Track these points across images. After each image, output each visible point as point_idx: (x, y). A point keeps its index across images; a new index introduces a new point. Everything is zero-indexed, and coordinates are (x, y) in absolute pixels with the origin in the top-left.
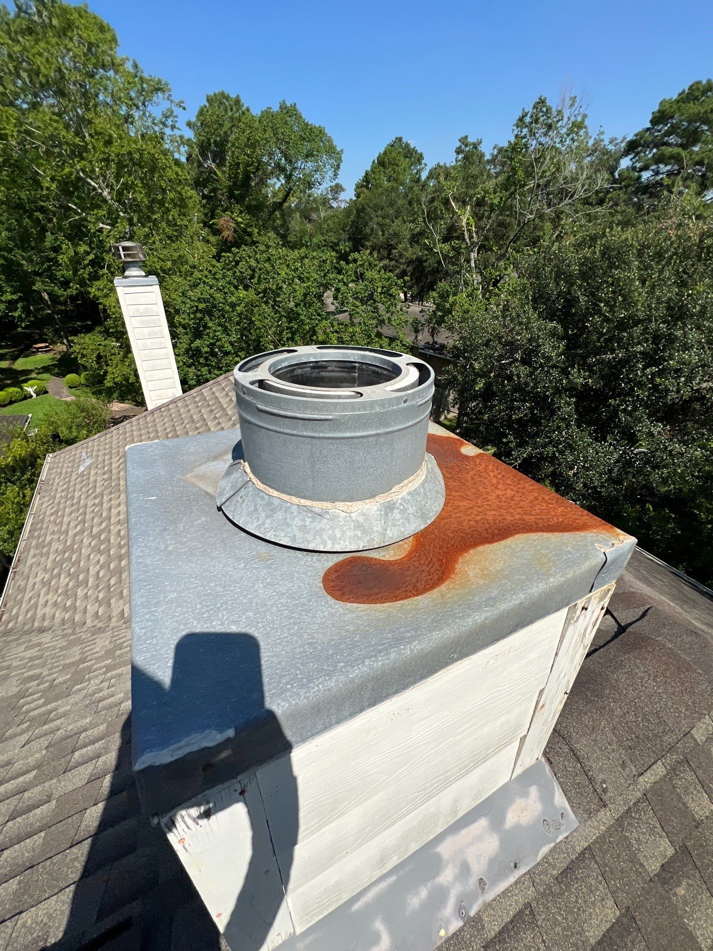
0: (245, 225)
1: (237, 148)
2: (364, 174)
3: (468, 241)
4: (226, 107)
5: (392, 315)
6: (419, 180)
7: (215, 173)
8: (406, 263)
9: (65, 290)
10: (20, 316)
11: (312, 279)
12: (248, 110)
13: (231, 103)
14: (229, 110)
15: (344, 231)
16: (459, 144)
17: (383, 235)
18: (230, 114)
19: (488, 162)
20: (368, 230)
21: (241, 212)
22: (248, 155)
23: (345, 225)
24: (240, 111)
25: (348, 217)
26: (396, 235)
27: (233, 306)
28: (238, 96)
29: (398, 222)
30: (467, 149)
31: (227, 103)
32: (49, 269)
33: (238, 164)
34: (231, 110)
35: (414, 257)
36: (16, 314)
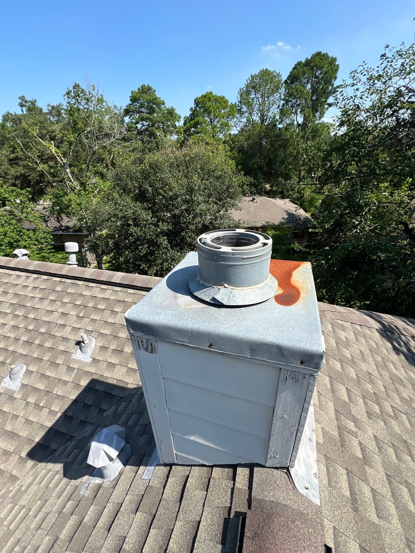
3: (61, 162)
16: (20, 101)
19: (47, 114)
30: (28, 104)
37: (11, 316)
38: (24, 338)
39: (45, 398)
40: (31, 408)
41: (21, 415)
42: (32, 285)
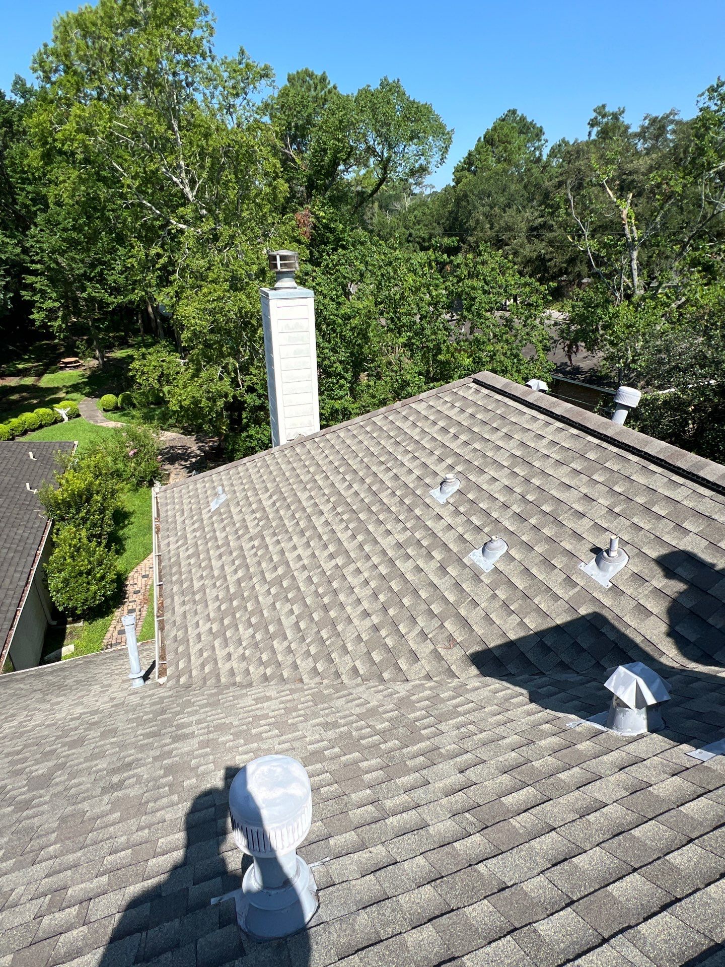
2: (466, 155)
3: (629, 236)
4: (310, 86)
6: (539, 160)
7: (293, 161)
12: (335, 87)
13: (316, 81)
16: (594, 115)
19: (636, 135)
24: (326, 90)
28: (324, 73)
30: (605, 120)
31: (311, 82)
34: (316, 88)
37: (507, 471)
38: (516, 508)
39: (520, 602)
40: (497, 604)
41: (482, 605)
42: (550, 437)
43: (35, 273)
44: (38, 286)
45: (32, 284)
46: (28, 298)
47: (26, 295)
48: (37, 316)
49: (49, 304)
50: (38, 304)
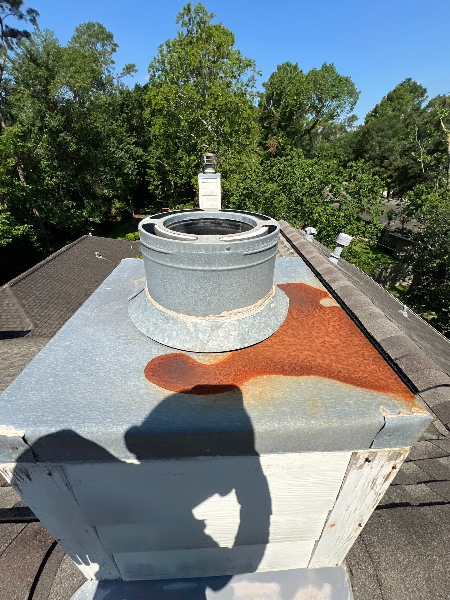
0: (284, 144)
1: (289, 96)
2: (374, 107)
4: (288, 71)
5: (371, 206)
6: (419, 108)
7: (273, 113)
8: (393, 170)
9: (181, 181)
10: (159, 193)
11: (317, 178)
12: (301, 71)
13: (292, 68)
14: (289, 73)
15: (351, 147)
17: (380, 149)
18: (289, 75)
20: (369, 147)
21: (283, 136)
22: (295, 100)
23: (353, 143)
24: (296, 73)
25: (356, 137)
26: (390, 150)
27: (263, 193)
28: (297, 63)
29: (394, 140)
31: (289, 69)
32: (176, 169)
33: (287, 106)
34: (291, 73)
35: (401, 165)
36: (158, 192)
43: (152, 168)
44: (152, 174)
45: (150, 173)
46: (148, 180)
47: (147, 178)
48: (151, 188)
49: (156, 183)
50: (152, 183)
